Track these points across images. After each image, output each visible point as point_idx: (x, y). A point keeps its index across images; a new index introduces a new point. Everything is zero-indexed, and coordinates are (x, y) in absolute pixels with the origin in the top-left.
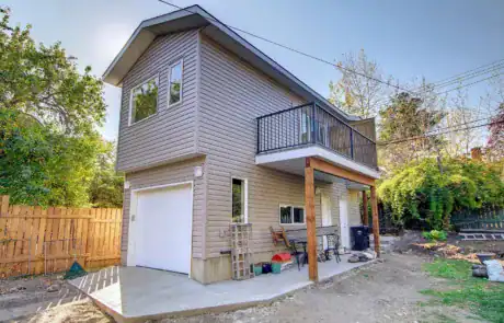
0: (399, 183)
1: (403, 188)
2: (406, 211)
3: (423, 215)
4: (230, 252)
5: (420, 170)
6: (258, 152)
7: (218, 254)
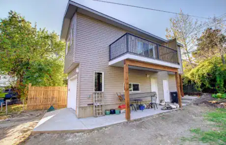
0: (198, 70)
1: (200, 72)
2: (202, 84)
3: (213, 85)
4: (93, 104)
5: (210, 63)
6: (110, 60)
7: (87, 105)
